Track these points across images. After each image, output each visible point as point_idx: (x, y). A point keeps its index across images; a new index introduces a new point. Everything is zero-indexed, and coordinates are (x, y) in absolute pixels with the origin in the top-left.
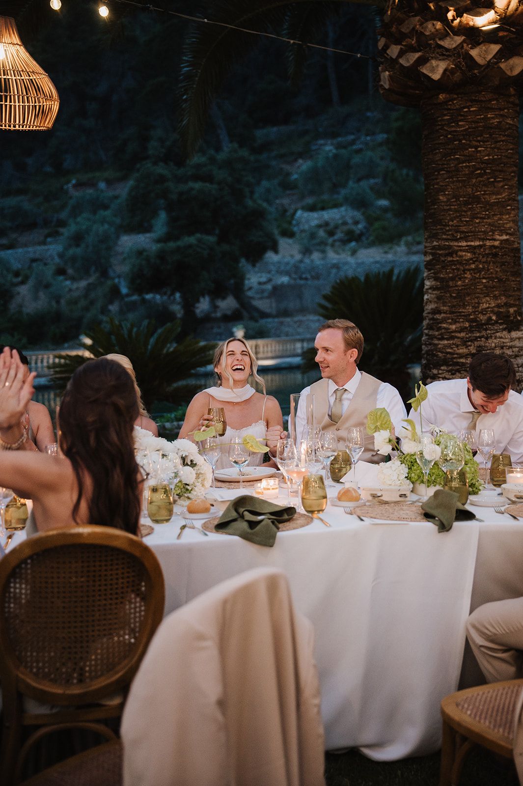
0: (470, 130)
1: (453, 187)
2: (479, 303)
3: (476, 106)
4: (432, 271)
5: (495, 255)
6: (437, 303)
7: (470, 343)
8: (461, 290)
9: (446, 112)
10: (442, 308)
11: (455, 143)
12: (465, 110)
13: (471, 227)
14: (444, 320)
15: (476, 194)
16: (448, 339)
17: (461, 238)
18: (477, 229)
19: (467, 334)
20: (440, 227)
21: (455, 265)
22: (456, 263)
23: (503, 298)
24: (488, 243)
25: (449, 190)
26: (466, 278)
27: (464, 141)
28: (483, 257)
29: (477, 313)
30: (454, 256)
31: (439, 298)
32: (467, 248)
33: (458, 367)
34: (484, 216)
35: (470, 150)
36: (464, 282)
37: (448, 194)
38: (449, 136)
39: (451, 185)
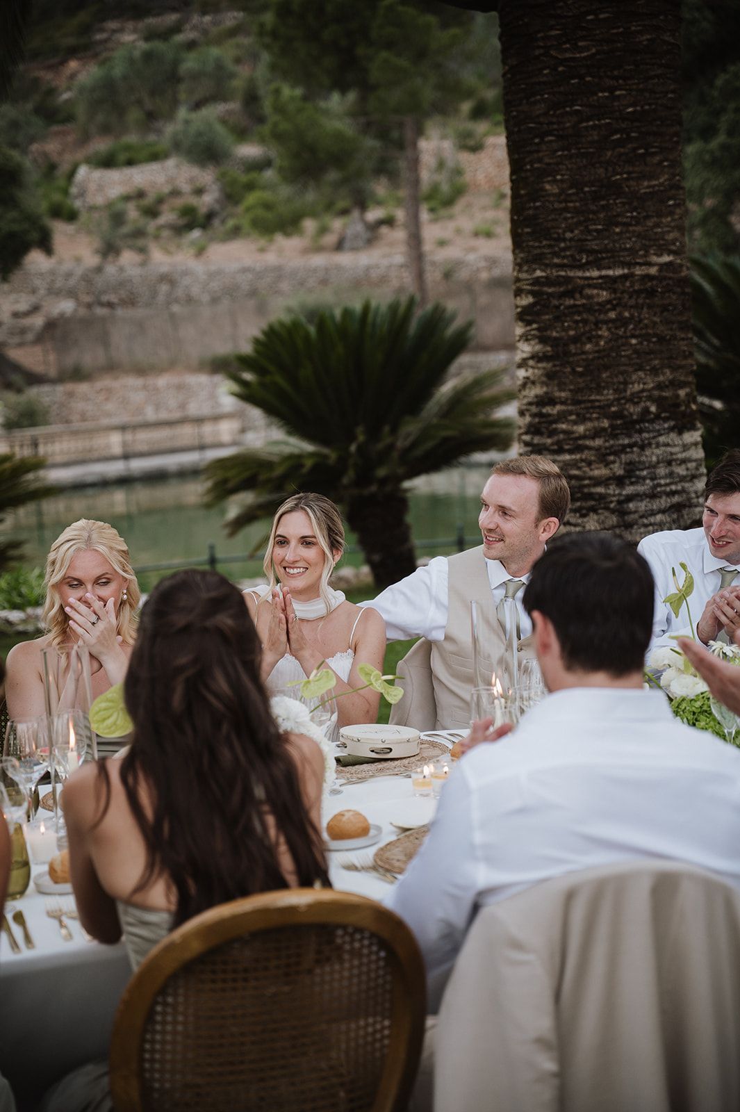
0: (598, 57)
1: (569, 166)
2: (626, 383)
3: (610, 10)
4: (535, 326)
5: (651, 293)
6: (547, 385)
7: (612, 458)
8: (593, 360)
9: (552, 22)
10: (557, 394)
11: (573, 82)
12: (590, 17)
13: (606, 242)
14: (562, 417)
15: (613, 179)
16: (570, 452)
17: (588, 263)
18: (617, 245)
19: (606, 441)
20: (548, 243)
21: (579, 313)
22: (581, 309)
23: (668, 371)
24: (638, 271)
25: (563, 172)
26: (600, 337)
27: (588, 79)
28: (630, 297)
29: (623, 401)
30: (578, 296)
31: (550, 376)
32: (600, 281)
33: (593, 503)
34: (629, 220)
35: (600, 94)
36: (597, 344)
37: (562, 181)
38: (560, 69)
39: (567, 162)
